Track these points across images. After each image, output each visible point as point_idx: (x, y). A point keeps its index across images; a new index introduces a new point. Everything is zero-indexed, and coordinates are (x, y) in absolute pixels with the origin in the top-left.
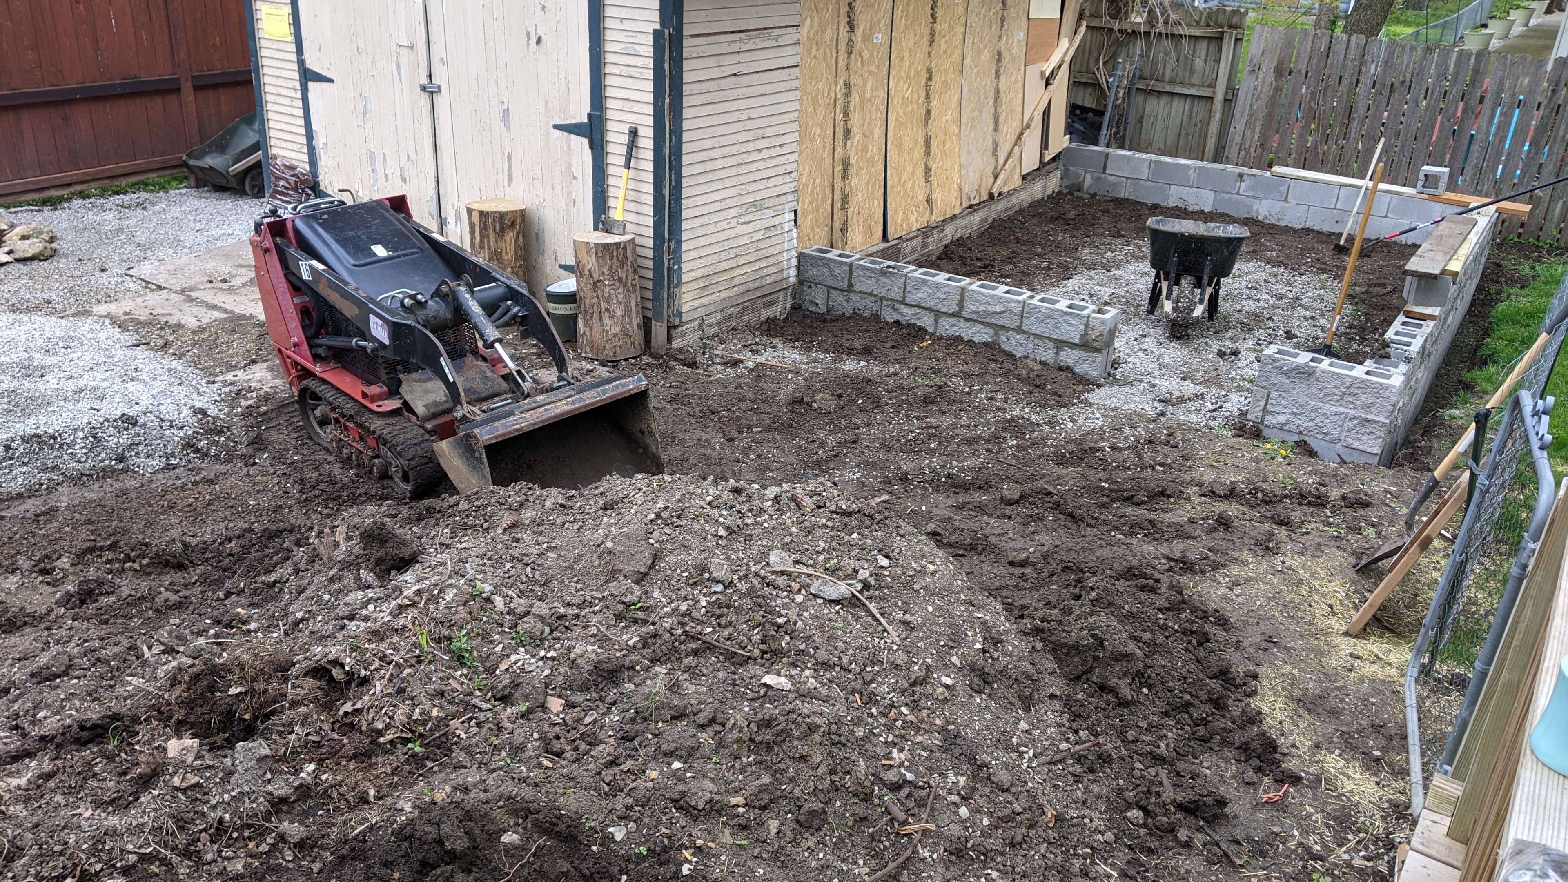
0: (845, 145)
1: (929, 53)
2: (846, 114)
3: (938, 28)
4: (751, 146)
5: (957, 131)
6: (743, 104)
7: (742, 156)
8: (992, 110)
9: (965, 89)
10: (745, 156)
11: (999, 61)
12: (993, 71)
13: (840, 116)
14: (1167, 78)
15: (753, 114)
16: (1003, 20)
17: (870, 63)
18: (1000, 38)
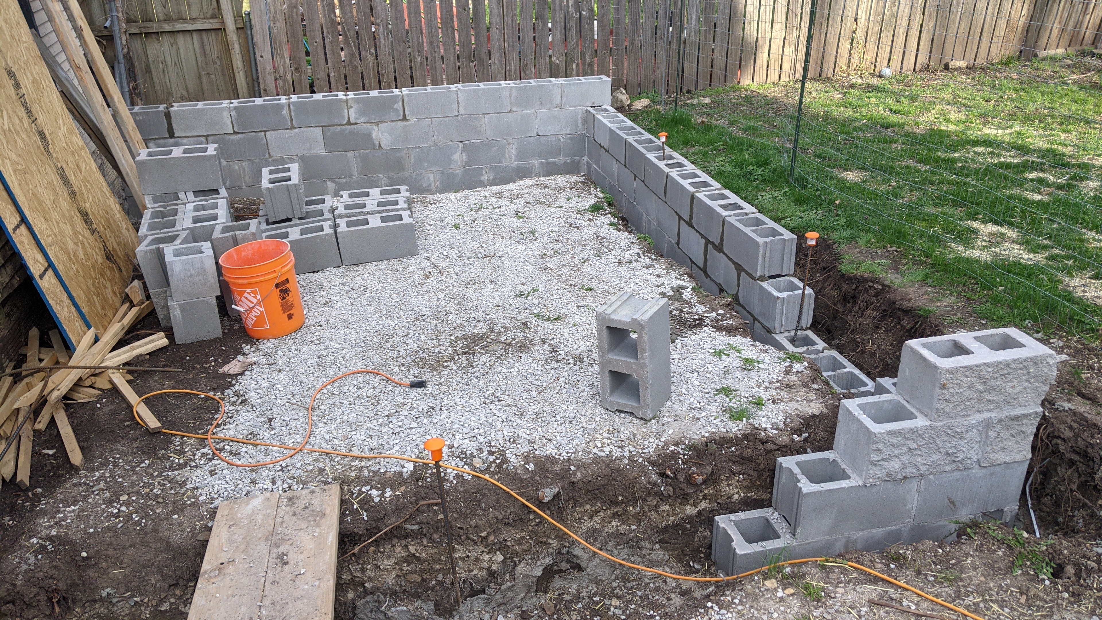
14: (160, 15)
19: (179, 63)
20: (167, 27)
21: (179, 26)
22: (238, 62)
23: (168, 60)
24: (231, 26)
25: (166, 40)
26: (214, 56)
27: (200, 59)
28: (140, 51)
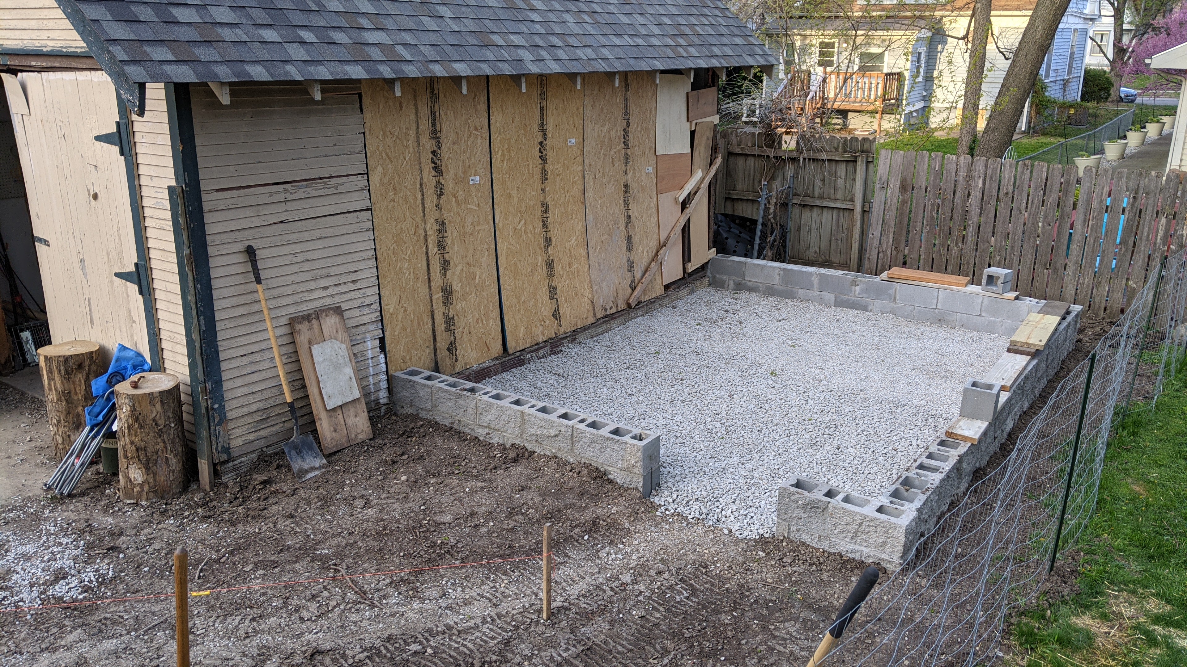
0: (444, 274)
1: (542, 190)
2: (441, 246)
3: (549, 167)
4: (312, 285)
5: (584, 253)
6: (297, 248)
7: (301, 295)
8: (624, 233)
9: (590, 217)
10: (305, 294)
11: (627, 191)
12: (622, 201)
13: (433, 249)
14: (816, 194)
15: (310, 256)
16: (626, 157)
17: (467, 201)
18: (626, 173)
19: (819, 229)
20: (818, 203)
21: (825, 204)
22: (856, 235)
23: (813, 225)
24: (858, 209)
25: (816, 211)
26: (844, 228)
27: (834, 228)
28: (797, 216)
